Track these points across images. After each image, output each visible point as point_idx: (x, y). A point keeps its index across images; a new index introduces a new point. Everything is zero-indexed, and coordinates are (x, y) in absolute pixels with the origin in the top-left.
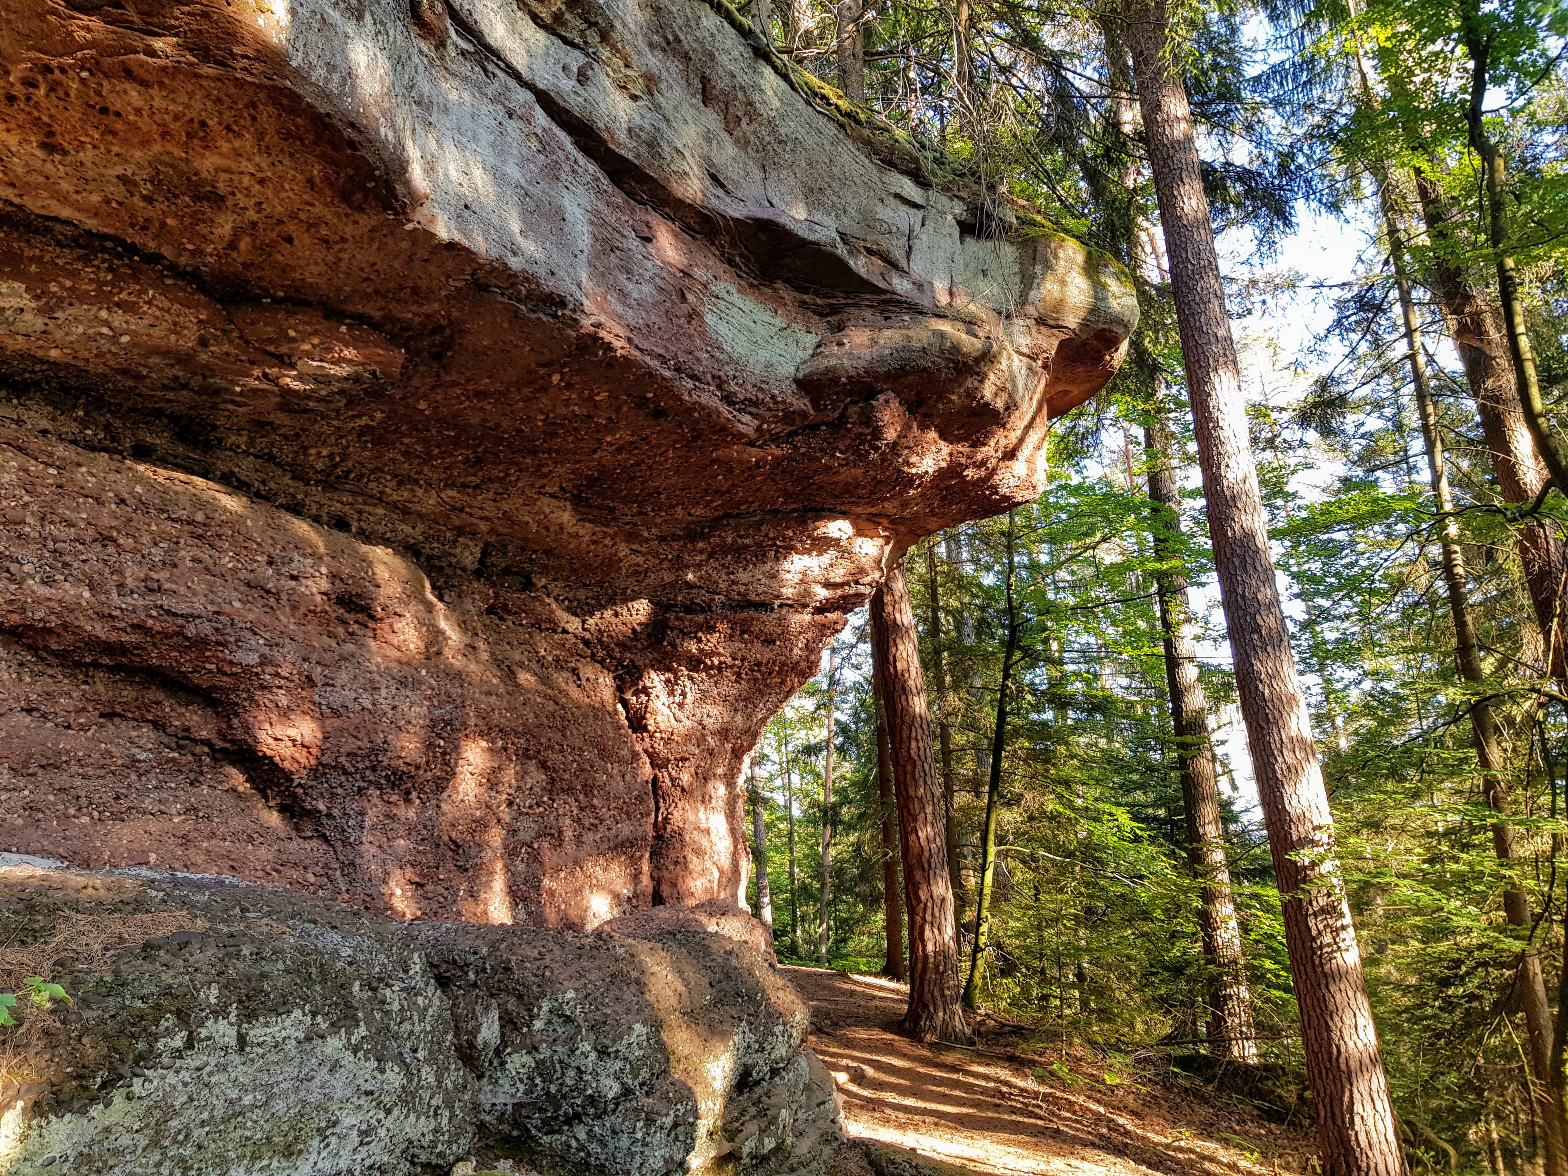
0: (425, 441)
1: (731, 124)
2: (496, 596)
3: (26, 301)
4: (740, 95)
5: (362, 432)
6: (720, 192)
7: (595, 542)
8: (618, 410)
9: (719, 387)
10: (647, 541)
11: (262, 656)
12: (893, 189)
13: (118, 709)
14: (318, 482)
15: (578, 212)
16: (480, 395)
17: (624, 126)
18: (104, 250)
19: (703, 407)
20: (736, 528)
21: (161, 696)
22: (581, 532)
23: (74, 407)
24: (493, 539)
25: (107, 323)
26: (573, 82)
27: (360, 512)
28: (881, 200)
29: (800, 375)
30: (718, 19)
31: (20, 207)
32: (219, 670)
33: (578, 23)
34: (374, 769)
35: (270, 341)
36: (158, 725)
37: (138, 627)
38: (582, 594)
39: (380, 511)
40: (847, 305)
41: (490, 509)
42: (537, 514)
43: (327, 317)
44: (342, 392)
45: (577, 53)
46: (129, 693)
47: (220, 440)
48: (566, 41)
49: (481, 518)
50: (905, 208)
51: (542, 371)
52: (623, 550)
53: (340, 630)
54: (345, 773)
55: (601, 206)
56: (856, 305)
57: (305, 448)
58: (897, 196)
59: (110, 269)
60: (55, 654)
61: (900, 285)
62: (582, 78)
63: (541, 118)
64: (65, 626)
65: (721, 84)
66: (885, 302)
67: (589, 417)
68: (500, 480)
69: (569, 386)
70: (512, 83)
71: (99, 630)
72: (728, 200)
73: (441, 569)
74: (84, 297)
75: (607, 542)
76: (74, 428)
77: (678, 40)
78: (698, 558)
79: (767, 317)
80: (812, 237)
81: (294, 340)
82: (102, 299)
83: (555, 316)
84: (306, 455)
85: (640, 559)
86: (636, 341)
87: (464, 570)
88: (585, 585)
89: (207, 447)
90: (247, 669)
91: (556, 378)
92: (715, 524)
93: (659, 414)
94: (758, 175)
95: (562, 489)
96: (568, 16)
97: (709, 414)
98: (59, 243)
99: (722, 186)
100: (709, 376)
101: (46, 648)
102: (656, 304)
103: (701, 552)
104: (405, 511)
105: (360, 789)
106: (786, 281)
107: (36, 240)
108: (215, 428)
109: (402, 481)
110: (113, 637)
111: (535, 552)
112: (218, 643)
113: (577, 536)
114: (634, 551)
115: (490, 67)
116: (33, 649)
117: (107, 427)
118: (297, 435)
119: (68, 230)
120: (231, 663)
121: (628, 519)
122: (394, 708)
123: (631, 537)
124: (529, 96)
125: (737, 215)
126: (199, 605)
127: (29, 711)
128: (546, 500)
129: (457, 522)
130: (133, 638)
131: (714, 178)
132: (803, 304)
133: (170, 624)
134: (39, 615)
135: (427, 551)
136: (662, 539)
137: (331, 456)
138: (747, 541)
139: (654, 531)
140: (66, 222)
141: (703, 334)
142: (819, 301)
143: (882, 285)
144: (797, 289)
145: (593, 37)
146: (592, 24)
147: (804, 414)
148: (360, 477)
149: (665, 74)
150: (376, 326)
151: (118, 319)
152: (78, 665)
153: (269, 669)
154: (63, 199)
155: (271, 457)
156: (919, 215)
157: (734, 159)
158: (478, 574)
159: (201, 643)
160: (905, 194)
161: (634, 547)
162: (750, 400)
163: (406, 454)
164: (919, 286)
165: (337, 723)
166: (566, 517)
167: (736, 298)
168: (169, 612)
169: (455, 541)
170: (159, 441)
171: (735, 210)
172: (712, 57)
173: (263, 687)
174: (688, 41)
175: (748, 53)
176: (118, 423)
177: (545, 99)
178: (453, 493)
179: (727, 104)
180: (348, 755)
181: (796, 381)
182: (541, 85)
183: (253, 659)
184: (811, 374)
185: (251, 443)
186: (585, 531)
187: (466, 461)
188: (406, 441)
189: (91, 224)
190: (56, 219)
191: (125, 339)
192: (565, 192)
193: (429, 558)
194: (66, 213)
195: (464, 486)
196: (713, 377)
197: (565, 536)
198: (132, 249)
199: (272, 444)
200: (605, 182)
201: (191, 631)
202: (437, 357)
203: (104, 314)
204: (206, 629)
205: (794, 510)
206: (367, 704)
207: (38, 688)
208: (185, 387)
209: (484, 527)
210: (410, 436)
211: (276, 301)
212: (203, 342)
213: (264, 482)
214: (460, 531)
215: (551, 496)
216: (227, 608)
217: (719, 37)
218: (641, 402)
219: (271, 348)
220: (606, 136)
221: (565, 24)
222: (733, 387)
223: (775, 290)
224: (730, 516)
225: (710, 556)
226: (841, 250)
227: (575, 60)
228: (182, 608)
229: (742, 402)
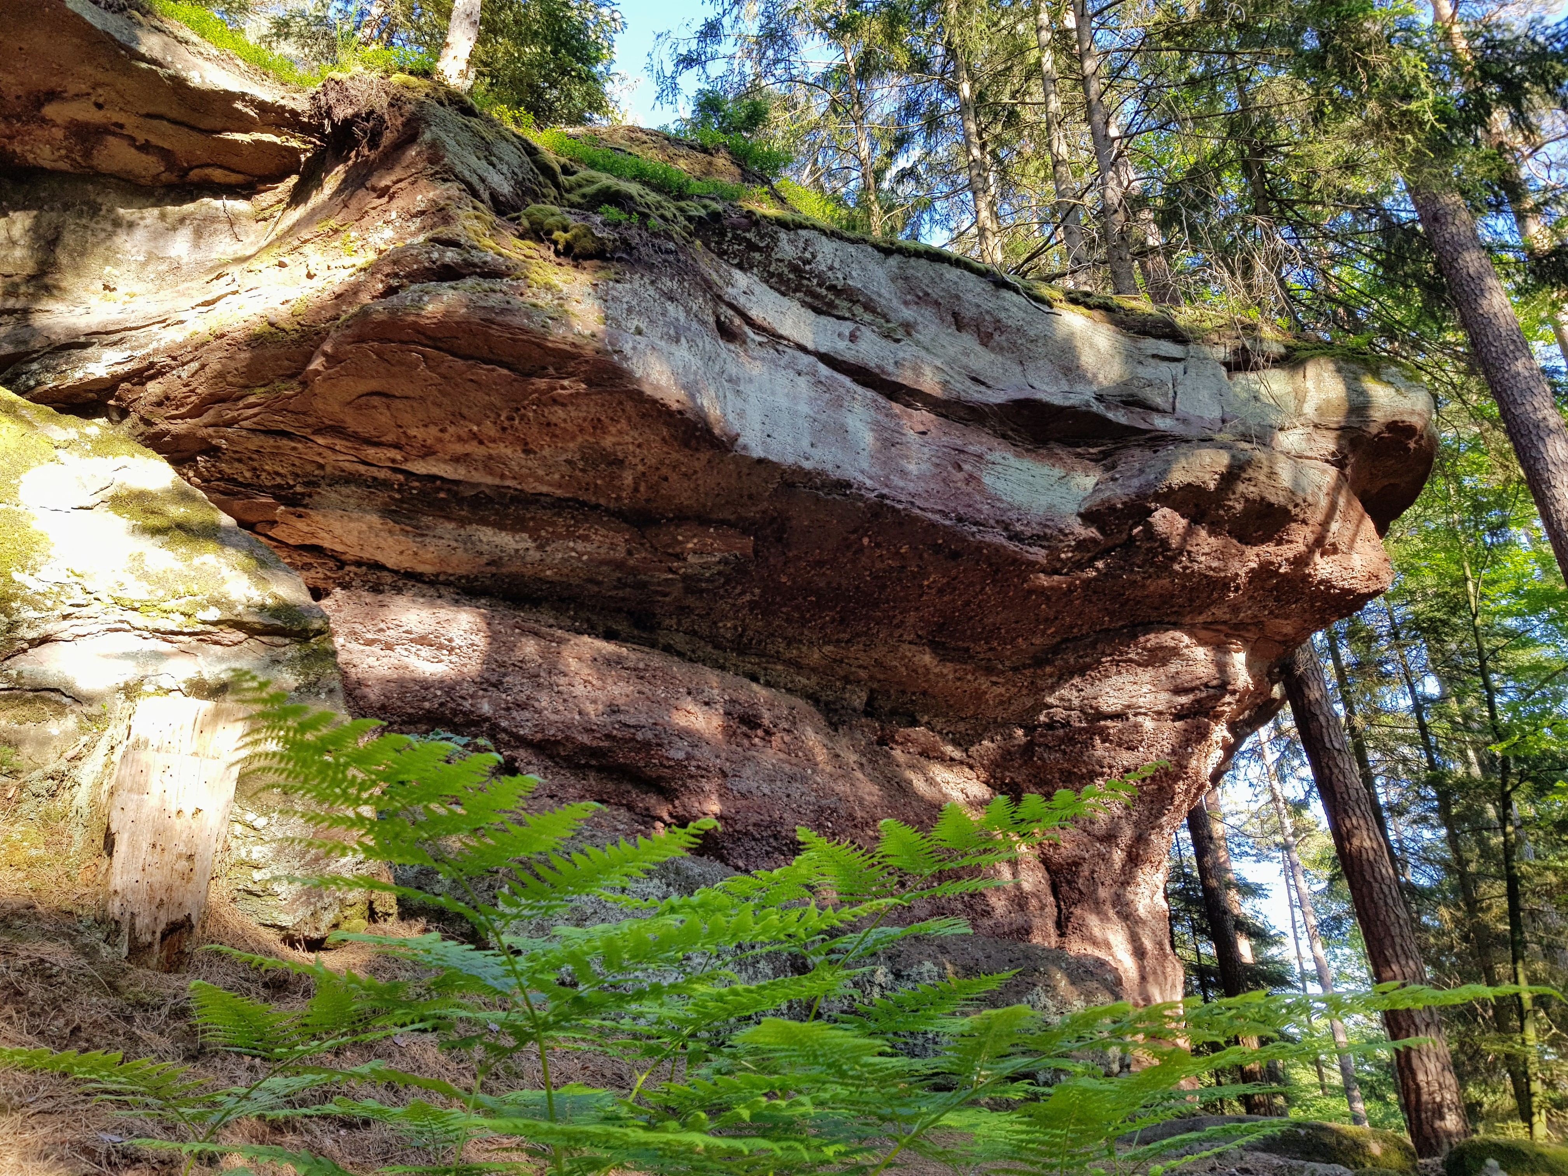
0: (797, 608)
1: (985, 339)
2: (882, 729)
3: (530, 544)
4: (987, 317)
5: (753, 606)
6: (982, 388)
7: (959, 679)
8: (921, 557)
9: (1006, 529)
10: (1003, 672)
11: (687, 753)
12: (1150, 352)
13: (605, 797)
14: (732, 650)
15: (859, 424)
16: (820, 563)
17: (892, 361)
18: (569, 507)
19: (989, 545)
20: (1075, 650)
21: (630, 787)
22: (945, 671)
23: (568, 609)
24: (875, 685)
25: (573, 549)
26: (847, 342)
27: (766, 669)
28: (1140, 363)
29: (1082, 510)
30: (958, 271)
31: (521, 491)
32: (662, 765)
33: (846, 304)
34: (775, 837)
35: (668, 545)
36: (630, 808)
37: (608, 736)
38: (961, 727)
39: (779, 667)
40: (1118, 448)
41: (864, 659)
42: (902, 659)
43: (701, 524)
44: (720, 573)
45: (848, 323)
46: (610, 786)
47: (659, 623)
48: (839, 318)
49: (860, 667)
50: (1166, 364)
51: (853, 537)
52: (984, 683)
53: (746, 742)
54: (755, 839)
55: (880, 417)
56: (1125, 447)
57: (715, 623)
58: (1154, 356)
59: (573, 518)
60: (562, 758)
61: (1161, 423)
62: (853, 338)
63: (824, 370)
64: (567, 738)
65: (969, 313)
66: (1150, 439)
67: (903, 567)
68: (866, 634)
69: (878, 545)
70: (799, 354)
71: (585, 739)
72: (989, 392)
73: (836, 710)
74: (560, 537)
75: (969, 677)
76: (569, 623)
77: (927, 294)
78: (1050, 681)
79: (1046, 470)
80: (1068, 403)
81: (681, 543)
82: (570, 535)
83: (845, 495)
84: (718, 628)
85: (1002, 690)
86: (917, 503)
87: (854, 710)
88: (962, 719)
89: (652, 629)
90: (679, 762)
91: (866, 541)
92: (1056, 649)
93: (955, 555)
94: (1018, 369)
95: (919, 636)
96: (837, 302)
97: (997, 549)
98: (544, 508)
99: (983, 383)
100: (992, 522)
101: (558, 754)
102: (933, 476)
103: (1051, 676)
104: (797, 665)
105: (767, 853)
106: (1058, 440)
107: (532, 508)
108: (654, 615)
109: (790, 642)
110: (595, 744)
111: (914, 693)
112: (658, 745)
113: (942, 675)
114: (995, 683)
115: (780, 348)
116: (551, 757)
117: (588, 620)
118: (708, 614)
119: (548, 499)
120: (668, 759)
121: (982, 656)
122: (788, 796)
123: (989, 670)
124: (812, 359)
125: (999, 401)
126: (643, 719)
127: (552, 797)
128: (906, 646)
129: (842, 673)
130: (606, 744)
131: (975, 380)
132: (1079, 455)
133: (627, 734)
134: (552, 732)
135: (824, 698)
136: (1015, 669)
137: (735, 628)
138: (1087, 660)
139: (1007, 663)
140: (547, 495)
141: (982, 492)
142: (1092, 450)
143: (1144, 426)
144: (1070, 445)
145: (858, 310)
146: (855, 302)
147: (1093, 540)
148: (760, 642)
149: (920, 319)
150: (731, 525)
151: (580, 546)
152: (578, 766)
153: (694, 763)
154: (539, 479)
155: (695, 633)
156: (1180, 366)
157: (993, 362)
158: (867, 714)
159: (646, 745)
160: (1162, 353)
161: (994, 679)
162: (1038, 536)
163: (787, 620)
164: (1185, 421)
165: (744, 802)
166: (927, 658)
167: (1013, 461)
168: (625, 725)
169: (844, 688)
170: (622, 627)
171: (996, 398)
172: (958, 297)
173: (691, 777)
174: (935, 293)
175: (990, 287)
176: (594, 618)
177: (826, 359)
178: (831, 648)
179: (977, 326)
180: (755, 825)
181: (1080, 515)
182: (822, 350)
183: (681, 755)
184: (1090, 507)
185: (679, 623)
186: (948, 669)
187: (833, 620)
188: (784, 610)
189: (559, 492)
190: (541, 494)
191: (585, 558)
192: (849, 414)
193: (827, 704)
194: (544, 489)
195: (838, 641)
196: (997, 522)
197: (931, 676)
198: (584, 504)
199: (693, 621)
200: (882, 400)
201: (639, 736)
202: (779, 540)
203: (571, 544)
204: (650, 735)
205: (1123, 627)
206: (767, 791)
207: (556, 782)
208: (626, 585)
209: (863, 674)
210: (785, 605)
211: (669, 520)
212: (630, 553)
213: (693, 651)
214: (846, 680)
215: (910, 643)
216: (661, 721)
217: (962, 283)
218: (937, 549)
219: (670, 551)
220: (877, 371)
221: (836, 307)
222: (1019, 527)
223: (1050, 449)
224: (1066, 640)
225: (1060, 678)
226: (1097, 408)
227: (847, 327)
228: (632, 721)
229: (1031, 537)
